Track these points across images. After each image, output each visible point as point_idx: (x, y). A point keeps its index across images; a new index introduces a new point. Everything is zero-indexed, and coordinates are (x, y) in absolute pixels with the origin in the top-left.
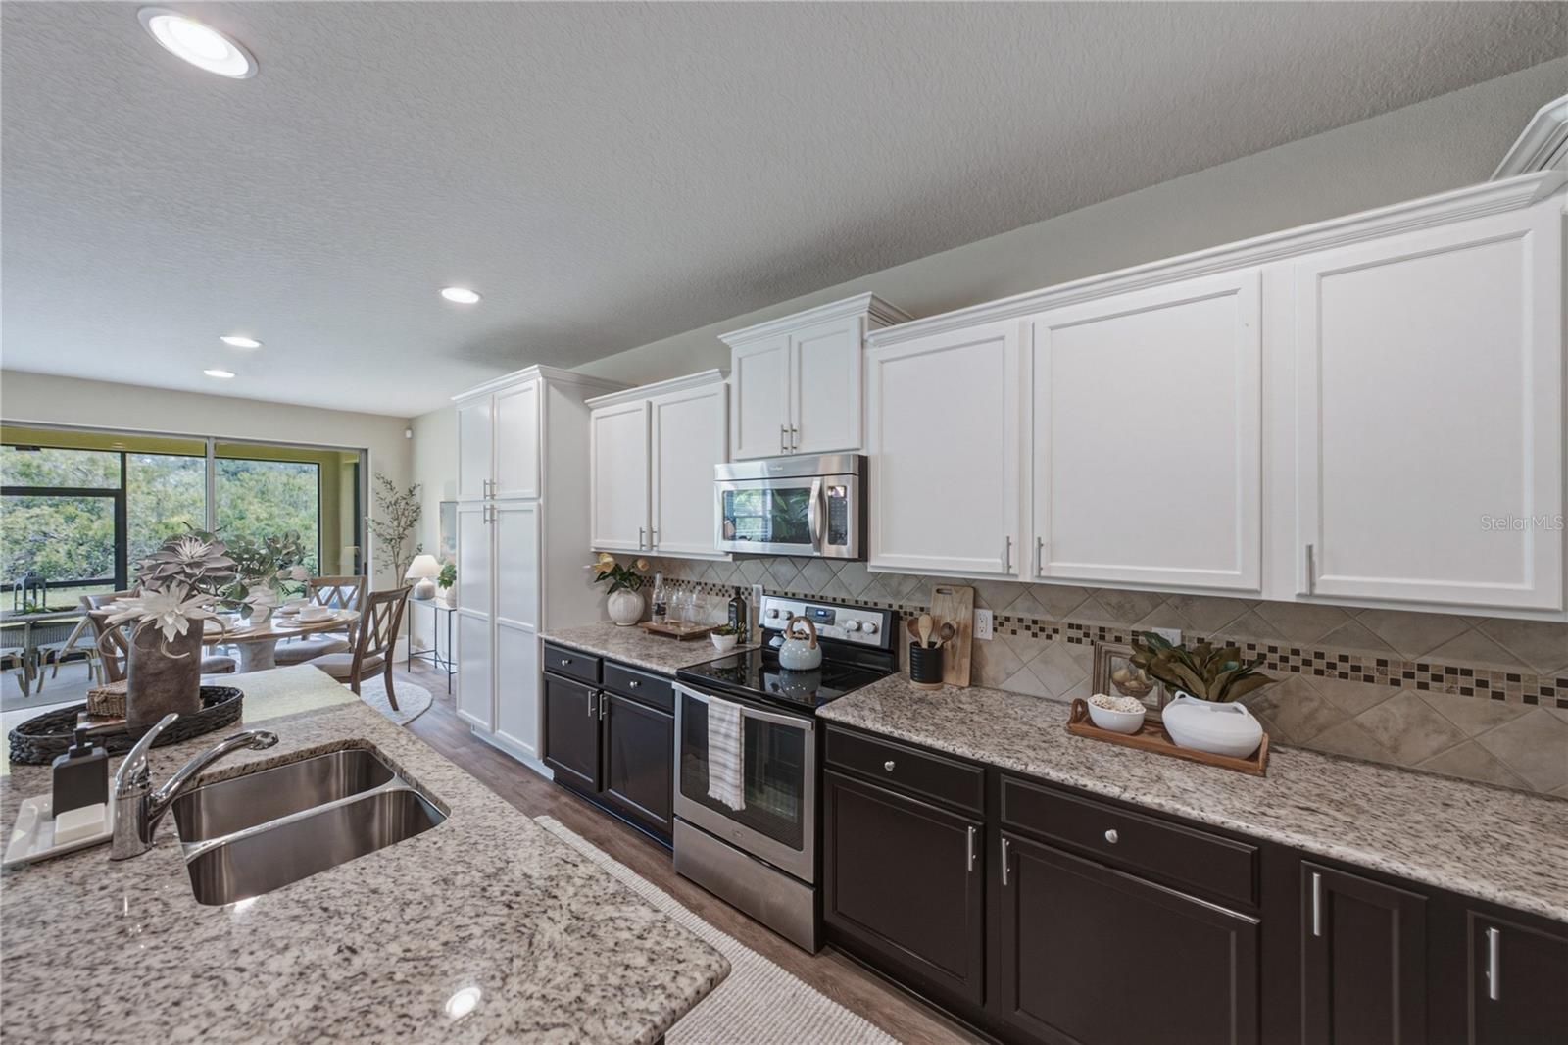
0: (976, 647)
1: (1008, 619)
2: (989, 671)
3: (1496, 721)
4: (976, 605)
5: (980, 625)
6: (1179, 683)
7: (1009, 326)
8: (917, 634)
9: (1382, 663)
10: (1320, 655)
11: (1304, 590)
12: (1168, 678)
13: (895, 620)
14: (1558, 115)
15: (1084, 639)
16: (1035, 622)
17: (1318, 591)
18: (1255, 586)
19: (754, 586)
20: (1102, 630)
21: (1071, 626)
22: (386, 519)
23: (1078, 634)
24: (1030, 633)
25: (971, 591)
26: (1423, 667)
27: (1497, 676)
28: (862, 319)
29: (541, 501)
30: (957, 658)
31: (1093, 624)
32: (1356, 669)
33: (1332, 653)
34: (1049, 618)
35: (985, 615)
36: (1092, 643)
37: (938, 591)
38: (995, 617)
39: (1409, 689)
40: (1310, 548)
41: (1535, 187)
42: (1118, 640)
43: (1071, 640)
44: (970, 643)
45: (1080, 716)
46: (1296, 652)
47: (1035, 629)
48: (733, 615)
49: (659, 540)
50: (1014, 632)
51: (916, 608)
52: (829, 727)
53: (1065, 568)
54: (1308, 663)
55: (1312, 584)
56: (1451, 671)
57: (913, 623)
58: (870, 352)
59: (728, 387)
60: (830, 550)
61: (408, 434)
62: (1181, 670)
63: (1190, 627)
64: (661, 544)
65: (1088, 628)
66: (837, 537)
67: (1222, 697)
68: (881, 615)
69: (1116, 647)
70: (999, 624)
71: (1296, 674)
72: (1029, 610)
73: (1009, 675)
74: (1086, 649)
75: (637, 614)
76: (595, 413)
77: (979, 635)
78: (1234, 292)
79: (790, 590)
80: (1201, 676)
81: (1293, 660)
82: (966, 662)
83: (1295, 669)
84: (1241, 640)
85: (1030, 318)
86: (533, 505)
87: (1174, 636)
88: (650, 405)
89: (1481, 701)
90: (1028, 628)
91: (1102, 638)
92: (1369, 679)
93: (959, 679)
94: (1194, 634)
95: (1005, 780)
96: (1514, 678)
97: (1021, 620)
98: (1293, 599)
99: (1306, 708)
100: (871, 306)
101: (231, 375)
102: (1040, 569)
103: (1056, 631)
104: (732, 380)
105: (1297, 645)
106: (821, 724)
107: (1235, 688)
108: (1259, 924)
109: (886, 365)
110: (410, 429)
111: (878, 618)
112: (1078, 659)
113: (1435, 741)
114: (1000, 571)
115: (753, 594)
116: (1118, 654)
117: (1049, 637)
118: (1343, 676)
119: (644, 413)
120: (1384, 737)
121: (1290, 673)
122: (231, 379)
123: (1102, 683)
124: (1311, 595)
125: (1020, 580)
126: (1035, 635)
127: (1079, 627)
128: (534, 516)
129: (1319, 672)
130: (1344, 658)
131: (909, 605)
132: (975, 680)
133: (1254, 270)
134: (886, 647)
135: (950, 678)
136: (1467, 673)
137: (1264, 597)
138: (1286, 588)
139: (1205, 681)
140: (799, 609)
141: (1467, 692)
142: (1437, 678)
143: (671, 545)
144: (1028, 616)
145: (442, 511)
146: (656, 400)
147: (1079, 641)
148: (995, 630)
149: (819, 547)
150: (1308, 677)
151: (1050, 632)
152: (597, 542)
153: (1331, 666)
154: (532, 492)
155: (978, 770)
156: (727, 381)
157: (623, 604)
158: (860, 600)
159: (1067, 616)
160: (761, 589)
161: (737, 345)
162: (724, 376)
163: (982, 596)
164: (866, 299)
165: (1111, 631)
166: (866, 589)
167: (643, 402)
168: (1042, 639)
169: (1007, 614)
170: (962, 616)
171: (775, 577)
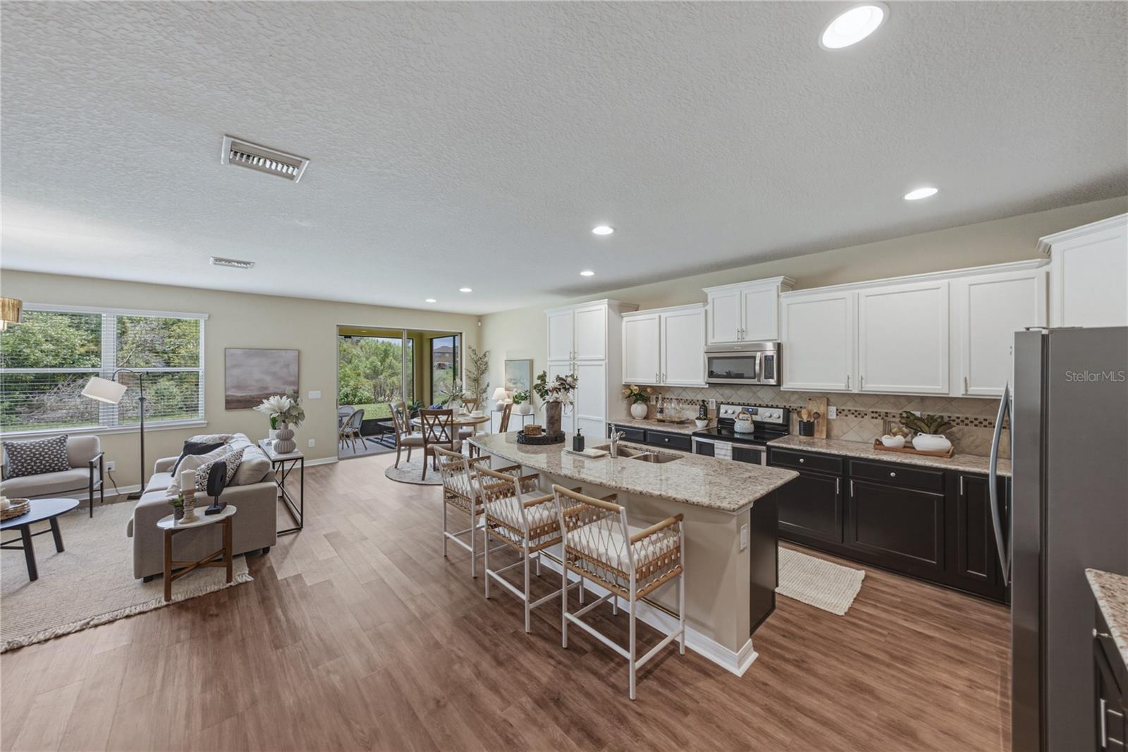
0: (829, 422)
1: (843, 410)
2: (835, 432)
4: (828, 405)
5: (830, 413)
6: (919, 429)
7: (849, 294)
8: (801, 417)
10: (976, 419)
11: (964, 393)
12: (915, 427)
13: (787, 412)
14: (1045, 241)
15: (879, 417)
16: (856, 411)
17: (969, 393)
18: (947, 392)
19: (710, 400)
20: (887, 413)
21: (873, 412)
22: (473, 369)
23: (876, 415)
24: (853, 416)
25: (826, 400)
28: (778, 286)
29: (607, 360)
30: (820, 426)
31: (883, 411)
33: (981, 418)
34: (862, 409)
35: (833, 409)
36: (882, 418)
37: (810, 399)
38: (837, 410)
40: (966, 378)
41: (1037, 264)
42: (894, 417)
43: (873, 418)
44: (826, 422)
45: (879, 444)
46: (967, 418)
47: (856, 414)
48: (702, 413)
49: (666, 378)
50: (846, 416)
51: (799, 407)
52: (773, 449)
53: (872, 387)
54: (971, 422)
55: (966, 391)
57: (799, 413)
58: (782, 299)
59: (706, 311)
60: (763, 381)
61: (480, 324)
62: (919, 423)
63: (924, 411)
64: (668, 380)
65: (880, 412)
66: (769, 376)
67: (935, 433)
68: (782, 410)
69: (894, 419)
70: (839, 412)
71: (967, 427)
72: (853, 406)
73: (844, 434)
74: (880, 421)
75: (644, 414)
76: (625, 319)
77: (830, 417)
78: (939, 288)
79: (730, 401)
80: (927, 425)
81: (966, 421)
82: (824, 429)
83: (967, 425)
84: (946, 415)
85: (857, 291)
86: (603, 363)
87: (918, 414)
88: (660, 317)
90: (853, 414)
93: (821, 435)
94: (926, 413)
95: (851, 461)
97: (850, 411)
98: (961, 396)
99: (972, 439)
100: (783, 281)
101: (435, 301)
102: (862, 388)
103: (866, 414)
104: (709, 307)
105: (968, 416)
106: (769, 448)
107: (940, 430)
108: (944, 497)
109: (790, 306)
110: (479, 321)
111: (781, 412)
112: (875, 425)
114: (844, 389)
115: (710, 403)
116: (894, 422)
117: (863, 417)
118: (985, 426)
119: (657, 320)
121: (964, 426)
122: (434, 303)
123: (888, 431)
124: (966, 394)
125: (853, 392)
126: (856, 416)
127: (876, 412)
128: (603, 368)
129: (976, 425)
130: (985, 420)
131: (794, 406)
132: (828, 436)
133: (947, 281)
134: (785, 423)
135: (816, 435)
137: (951, 395)
138: (958, 392)
139: (929, 427)
140: (739, 409)
143: (671, 381)
144: (853, 409)
145: (506, 365)
146: (663, 315)
147: (876, 418)
148: (837, 415)
149: (759, 380)
150: (972, 427)
151: (863, 415)
152: (625, 380)
153: (981, 423)
154: (602, 356)
155: (840, 459)
156: (706, 308)
157: (639, 409)
158: (770, 404)
159: (870, 408)
160: (714, 400)
161: (711, 292)
162: (704, 306)
163: (831, 400)
164: (781, 278)
165: (890, 413)
166: (772, 400)
167: (656, 316)
168: (859, 418)
169: (843, 408)
170: (822, 409)
171: (722, 395)
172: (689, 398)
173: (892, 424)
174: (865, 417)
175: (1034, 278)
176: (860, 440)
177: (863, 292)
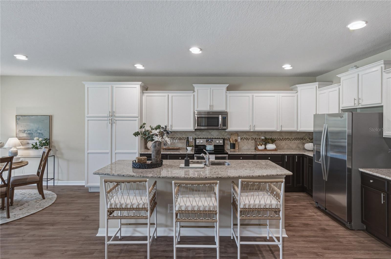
1: (243, 138)
2: (240, 146)
3: (291, 143)
4: (238, 136)
7: (250, 95)
8: (230, 142)
9: (283, 138)
10: (278, 138)
13: (224, 140)
14: (297, 86)
16: (246, 138)
20: (255, 138)
21: (251, 138)
23: (253, 139)
24: (246, 140)
25: (237, 134)
26: (286, 138)
27: (291, 138)
28: (226, 88)
29: (139, 117)
30: (237, 145)
31: (254, 137)
32: (281, 139)
34: (248, 137)
35: (239, 138)
36: (254, 140)
37: (232, 134)
38: (241, 138)
39: (285, 141)
40: (281, 125)
41: (295, 92)
42: (257, 139)
43: (251, 140)
44: (238, 143)
47: (247, 139)
50: (244, 140)
51: (227, 138)
53: (257, 129)
55: (281, 129)
56: (288, 138)
57: (229, 140)
58: (227, 94)
59: (194, 95)
60: (222, 127)
63: (266, 136)
64: (173, 128)
66: (224, 125)
68: (222, 140)
69: (257, 140)
70: (241, 139)
72: (246, 136)
73: (243, 147)
74: (254, 141)
77: (239, 141)
78: (274, 96)
81: (276, 139)
84: (271, 137)
85: (253, 94)
86: (137, 119)
88: (168, 95)
89: (290, 141)
90: (246, 139)
91: (255, 139)
92: (282, 140)
93: (237, 148)
96: (292, 138)
97: (244, 138)
99: (277, 144)
103: (249, 139)
104: (196, 94)
105: (276, 137)
106: (229, 155)
109: (230, 97)
112: (252, 143)
113: (287, 146)
114: (249, 130)
115: (189, 138)
116: (258, 141)
117: (248, 140)
119: (167, 97)
120: (283, 146)
125: (251, 131)
126: (247, 140)
127: (253, 138)
128: (137, 122)
129: (278, 140)
132: (239, 148)
133: (276, 94)
134: (223, 145)
136: (289, 138)
137: (276, 131)
138: (279, 130)
140: (205, 140)
141: (289, 140)
142: (287, 139)
145: (17, 119)
146: (170, 95)
147: (253, 140)
148: (241, 140)
151: (248, 139)
154: (137, 115)
156: (193, 94)
158: (216, 137)
159: (251, 136)
160: (192, 137)
161: (197, 87)
162: (193, 92)
163: (239, 134)
164: (227, 85)
165: (257, 138)
166: (218, 135)
167: (166, 94)
168: (247, 141)
169: (242, 137)
170: (236, 138)
171: (195, 134)
172: (178, 137)
173: (258, 142)
174: (249, 140)
175: (295, 96)
176: (248, 148)
177: (255, 95)
